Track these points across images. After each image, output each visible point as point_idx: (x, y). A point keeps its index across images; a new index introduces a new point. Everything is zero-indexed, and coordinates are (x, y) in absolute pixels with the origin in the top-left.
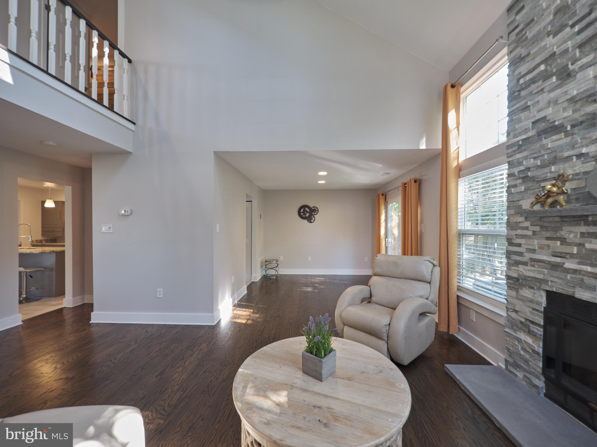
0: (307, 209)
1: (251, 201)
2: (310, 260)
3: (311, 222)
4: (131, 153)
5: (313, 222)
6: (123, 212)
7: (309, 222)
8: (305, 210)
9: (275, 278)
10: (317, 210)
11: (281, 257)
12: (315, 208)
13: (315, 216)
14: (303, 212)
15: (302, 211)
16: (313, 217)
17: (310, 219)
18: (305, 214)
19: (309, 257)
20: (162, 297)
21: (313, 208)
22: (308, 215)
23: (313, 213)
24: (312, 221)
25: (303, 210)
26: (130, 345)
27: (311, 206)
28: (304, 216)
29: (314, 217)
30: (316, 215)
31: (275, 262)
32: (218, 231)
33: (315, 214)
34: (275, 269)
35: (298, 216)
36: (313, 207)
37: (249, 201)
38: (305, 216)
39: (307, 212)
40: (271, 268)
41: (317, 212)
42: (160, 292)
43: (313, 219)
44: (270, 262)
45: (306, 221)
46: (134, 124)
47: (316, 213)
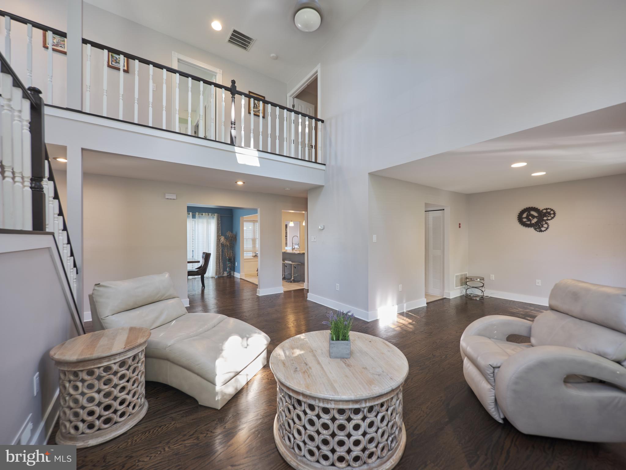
0: (533, 213)
1: (444, 210)
2: (540, 284)
3: (541, 231)
4: (323, 186)
5: (545, 230)
6: (320, 227)
7: (538, 231)
8: (529, 215)
9: (478, 299)
10: (552, 212)
11: (491, 275)
12: (549, 210)
13: (549, 222)
14: (527, 218)
15: (525, 215)
16: (544, 223)
17: (538, 226)
18: (530, 220)
19: (537, 280)
20: (339, 290)
21: (545, 211)
22: (535, 220)
23: (545, 218)
24: (543, 229)
25: (527, 214)
26: (312, 316)
27: (541, 207)
28: (529, 223)
29: (546, 223)
30: (550, 220)
31: (479, 280)
32: (376, 241)
33: (548, 220)
34: (481, 288)
35: (519, 223)
36: (545, 209)
37: (442, 210)
38: (531, 222)
39: (534, 217)
40: (476, 288)
41: (552, 216)
42: (337, 286)
43: (546, 226)
44: (471, 279)
45: (532, 230)
46: (325, 165)
47: (549, 218)
